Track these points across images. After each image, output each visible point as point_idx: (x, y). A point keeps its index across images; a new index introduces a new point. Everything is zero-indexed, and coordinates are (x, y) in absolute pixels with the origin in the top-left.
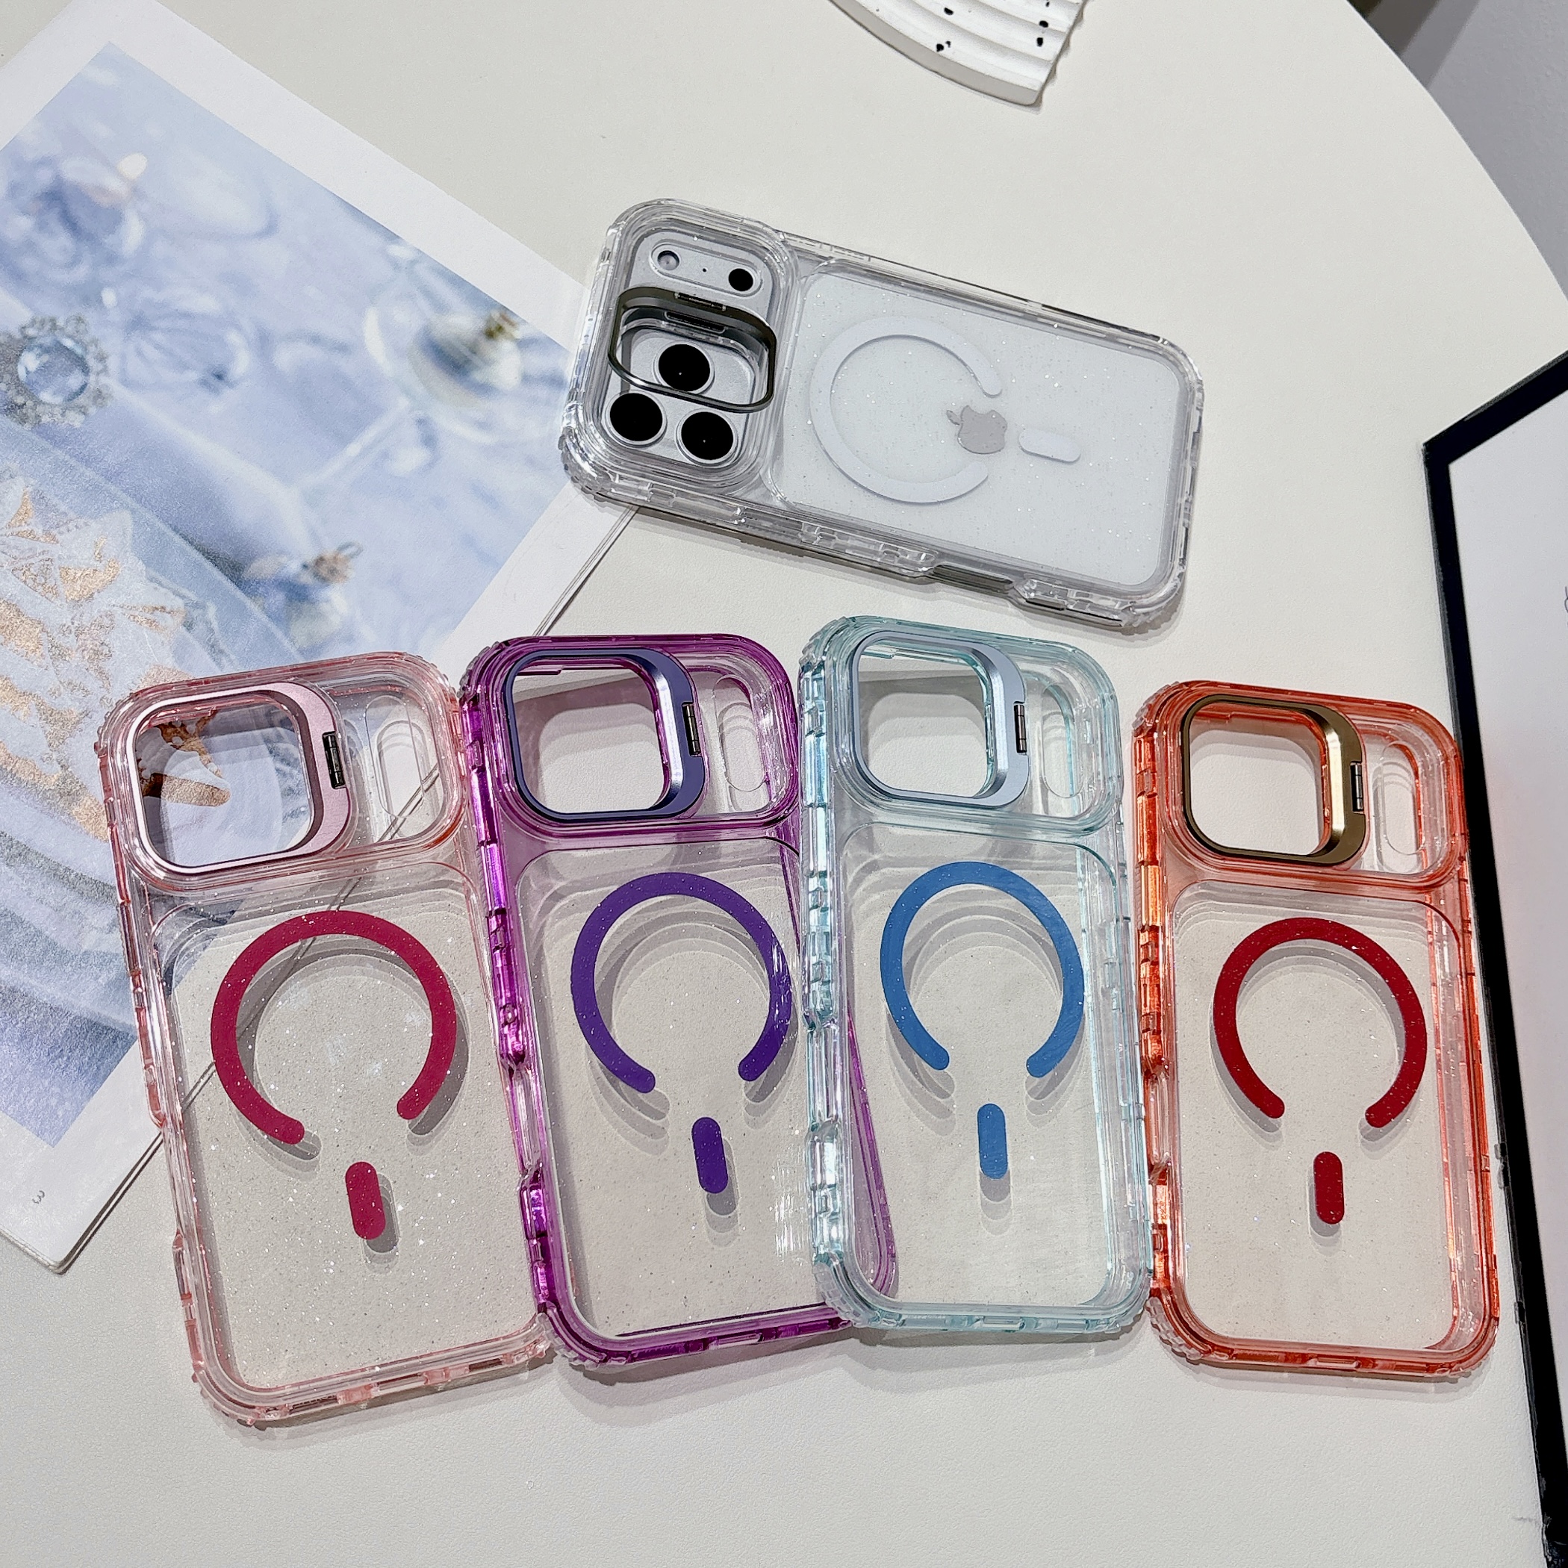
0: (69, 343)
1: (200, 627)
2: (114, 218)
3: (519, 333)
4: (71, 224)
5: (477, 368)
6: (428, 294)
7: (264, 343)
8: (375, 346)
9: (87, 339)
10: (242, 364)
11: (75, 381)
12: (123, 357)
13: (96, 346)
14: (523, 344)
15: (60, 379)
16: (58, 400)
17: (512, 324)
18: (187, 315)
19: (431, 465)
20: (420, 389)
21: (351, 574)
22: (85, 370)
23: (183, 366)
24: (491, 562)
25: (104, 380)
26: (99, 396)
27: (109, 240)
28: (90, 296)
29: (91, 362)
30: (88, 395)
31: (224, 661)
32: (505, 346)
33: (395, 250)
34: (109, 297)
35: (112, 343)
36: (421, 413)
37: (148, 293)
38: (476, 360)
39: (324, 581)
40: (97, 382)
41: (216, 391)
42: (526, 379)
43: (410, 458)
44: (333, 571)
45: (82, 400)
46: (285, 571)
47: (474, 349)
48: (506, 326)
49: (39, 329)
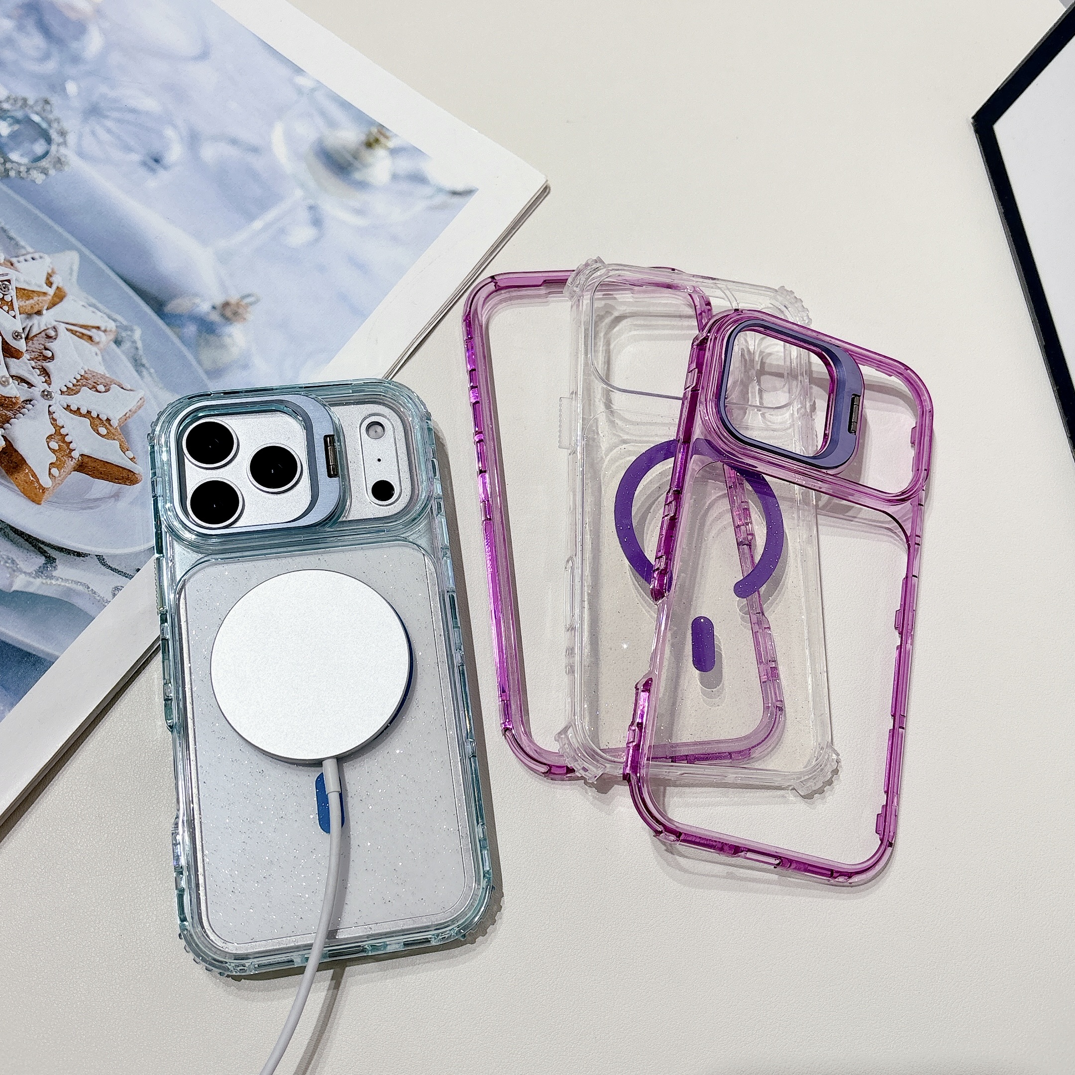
0: (36, 118)
1: (127, 345)
2: (80, 29)
3: (391, 144)
4: (45, 29)
5: (357, 169)
6: (323, 114)
7: (193, 140)
8: (280, 151)
9: (51, 117)
10: (175, 153)
11: (39, 147)
12: (80, 136)
13: (59, 123)
14: (394, 152)
15: (26, 145)
16: (25, 160)
17: (387, 137)
18: (133, 111)
19: (317, 240)
20: (312, 184)
21: (250, 317)
22: (49, 140)
23: (128, 149)
24: (360, 313)
25: (63, 150)
26: (59, 162)
27: (75, 45)
28: (57, 85)
29: (54, 135)
30: (49, 159)
31: (145, 373)
32: (380, 153)
33: (300, 80)
34: (71, 88)
35: (72, 123)
36: (311, 202)
37: (103, 89)
38: (356, 164)
39: (227, 320)
40: (57, 151)
41: (153, 170)
42: (395, 177)
43: (302, 234)
44: (235, 314)
45: (44, 163)
46: (198, 309)
47: (356, 156)
48: (382, 139)
49: (12, 104)
